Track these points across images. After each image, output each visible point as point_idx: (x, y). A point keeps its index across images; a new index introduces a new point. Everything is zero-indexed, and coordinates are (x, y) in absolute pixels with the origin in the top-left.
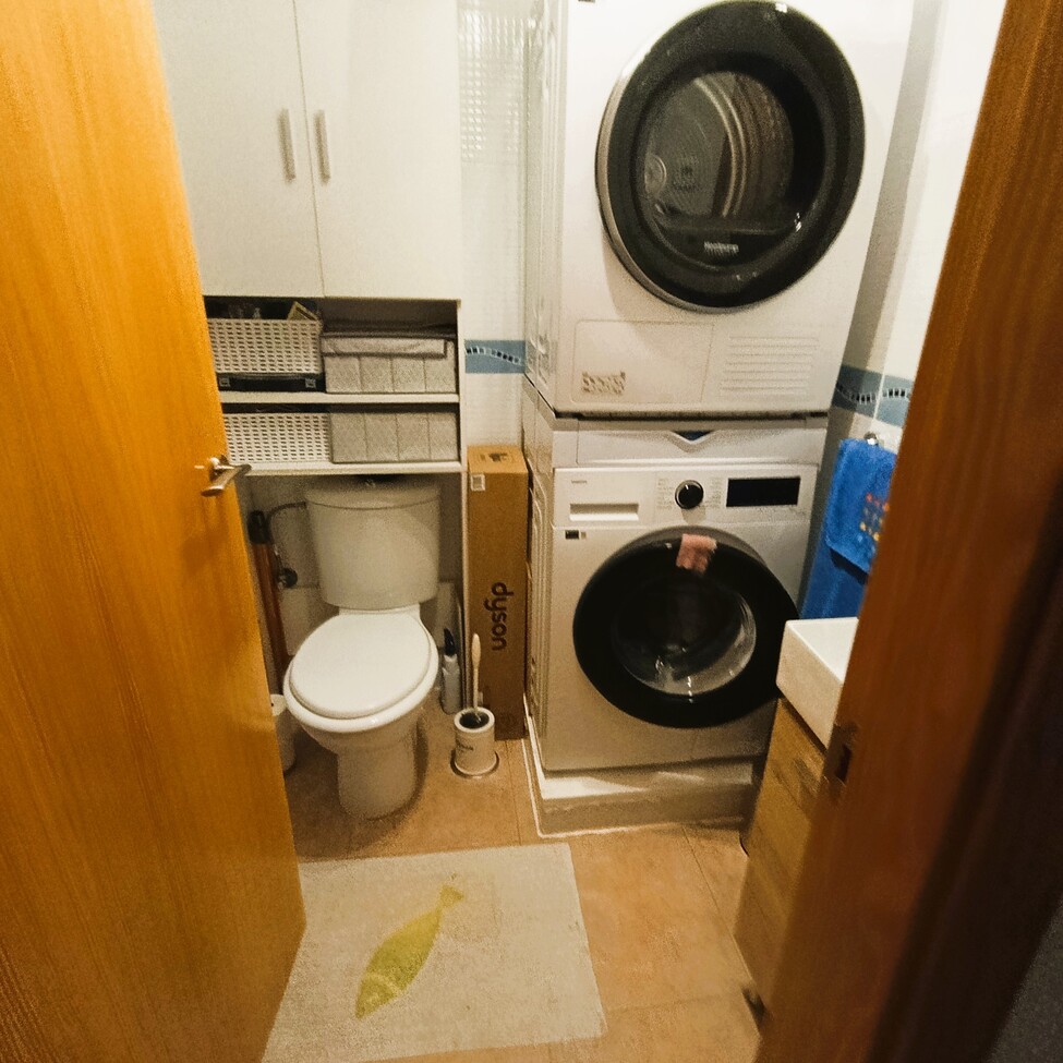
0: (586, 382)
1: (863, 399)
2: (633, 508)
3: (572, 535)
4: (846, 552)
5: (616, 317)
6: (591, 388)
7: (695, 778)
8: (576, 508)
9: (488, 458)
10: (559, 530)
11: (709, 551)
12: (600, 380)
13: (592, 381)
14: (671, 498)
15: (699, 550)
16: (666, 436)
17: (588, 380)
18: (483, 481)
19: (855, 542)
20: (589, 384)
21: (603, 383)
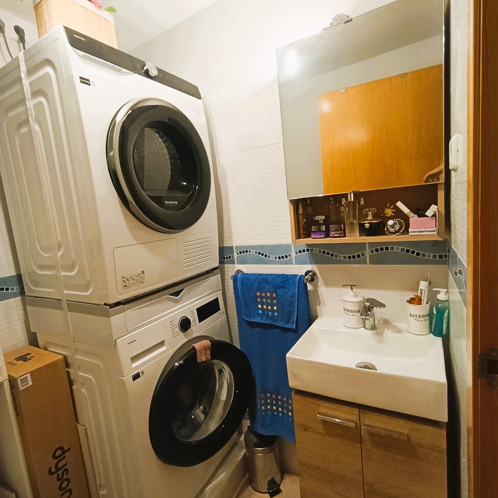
0: (124, 281)
1: (227, 258)
2: (162, 344)
3: (136, 377)
4: (257, 320)
5: (134, 242)
6: (128, 285)
7: (222, 476)
8: (134, 359)
9: (15, 362)
10: (128, 378)
11: (209, 347)
12: (132, 278)
13: (127, 280)
14: (177, 329)
15: (205, 349)
16: (167, 299)
17: (125, 280)
18: (29, 378)
19: (259, 314)
20: (126, 282)
21: (134, 279)
